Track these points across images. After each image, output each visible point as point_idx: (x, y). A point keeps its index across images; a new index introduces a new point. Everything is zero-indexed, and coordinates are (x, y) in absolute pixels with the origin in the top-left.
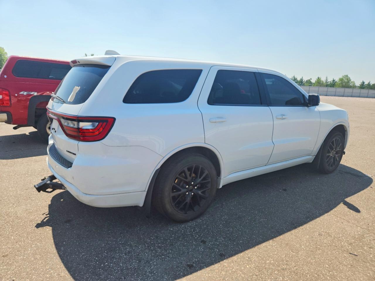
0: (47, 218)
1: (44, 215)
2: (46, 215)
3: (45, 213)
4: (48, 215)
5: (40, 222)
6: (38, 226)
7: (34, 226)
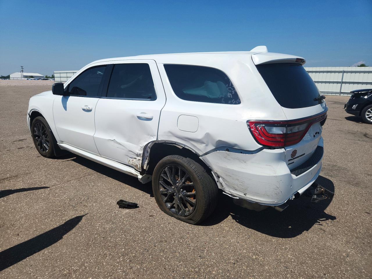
0: (321, 219)
1: (321, 224)
2: (319, 222)
3: (319, 225)
4: (318, 221)
5: (330, 220)
6: (333, 218)
7: (337, 220)
